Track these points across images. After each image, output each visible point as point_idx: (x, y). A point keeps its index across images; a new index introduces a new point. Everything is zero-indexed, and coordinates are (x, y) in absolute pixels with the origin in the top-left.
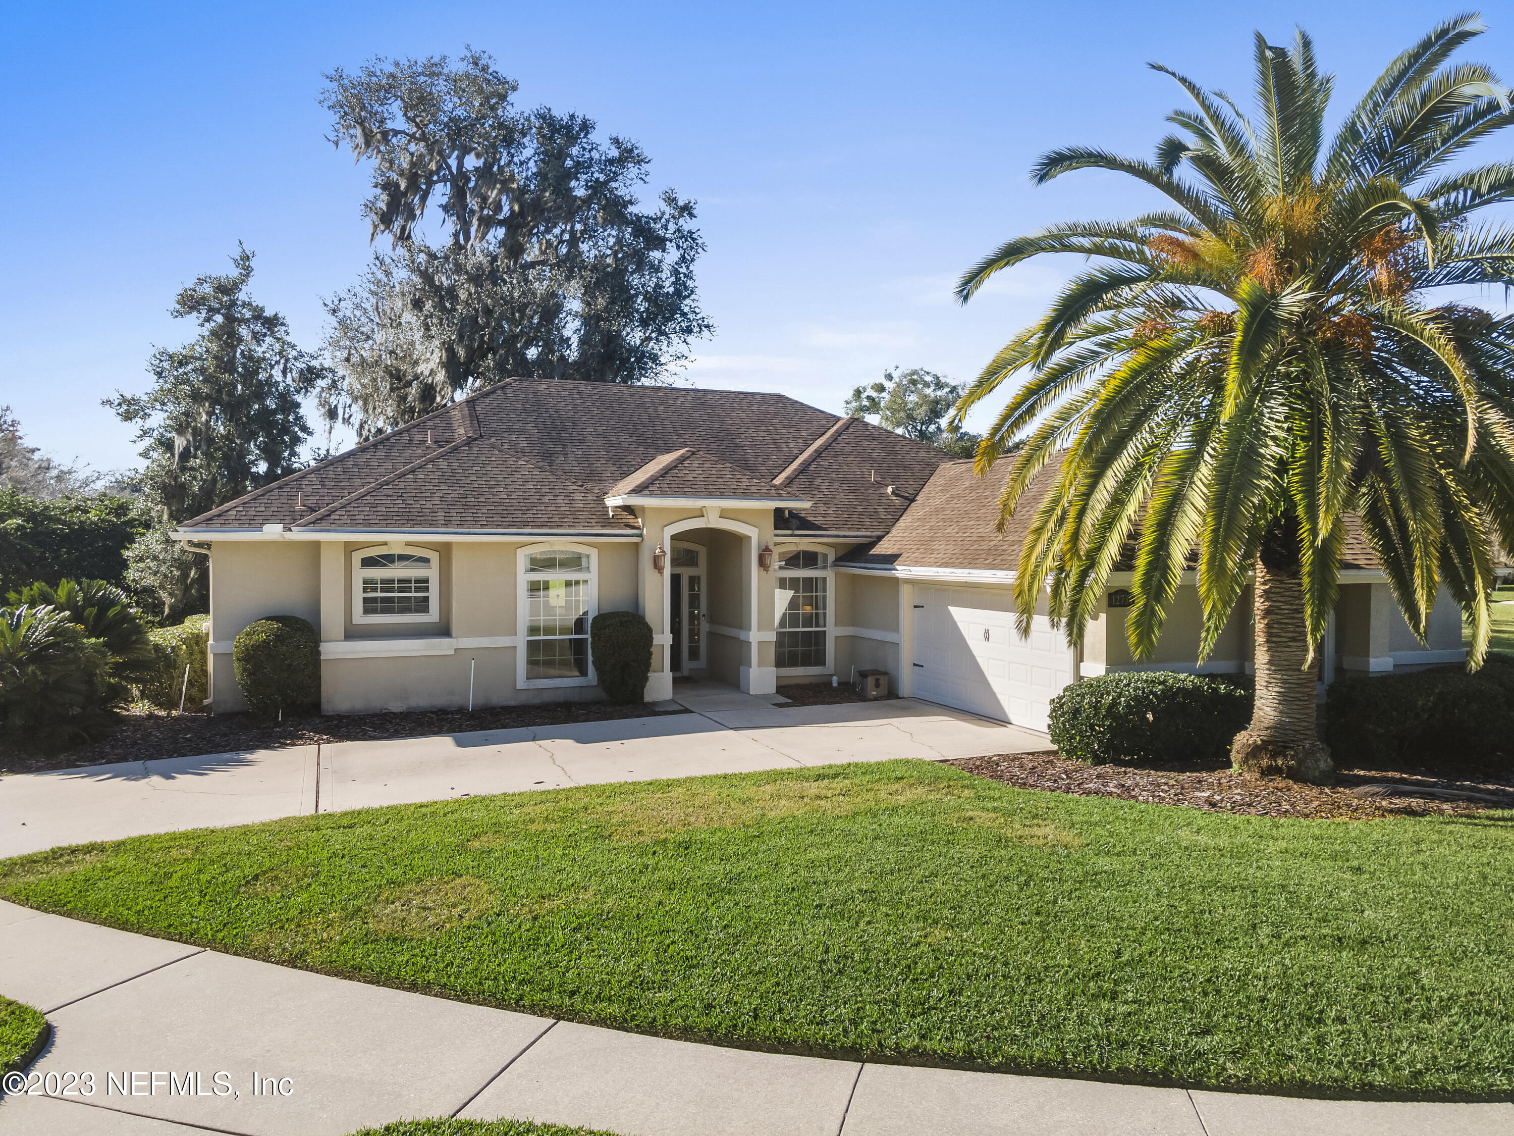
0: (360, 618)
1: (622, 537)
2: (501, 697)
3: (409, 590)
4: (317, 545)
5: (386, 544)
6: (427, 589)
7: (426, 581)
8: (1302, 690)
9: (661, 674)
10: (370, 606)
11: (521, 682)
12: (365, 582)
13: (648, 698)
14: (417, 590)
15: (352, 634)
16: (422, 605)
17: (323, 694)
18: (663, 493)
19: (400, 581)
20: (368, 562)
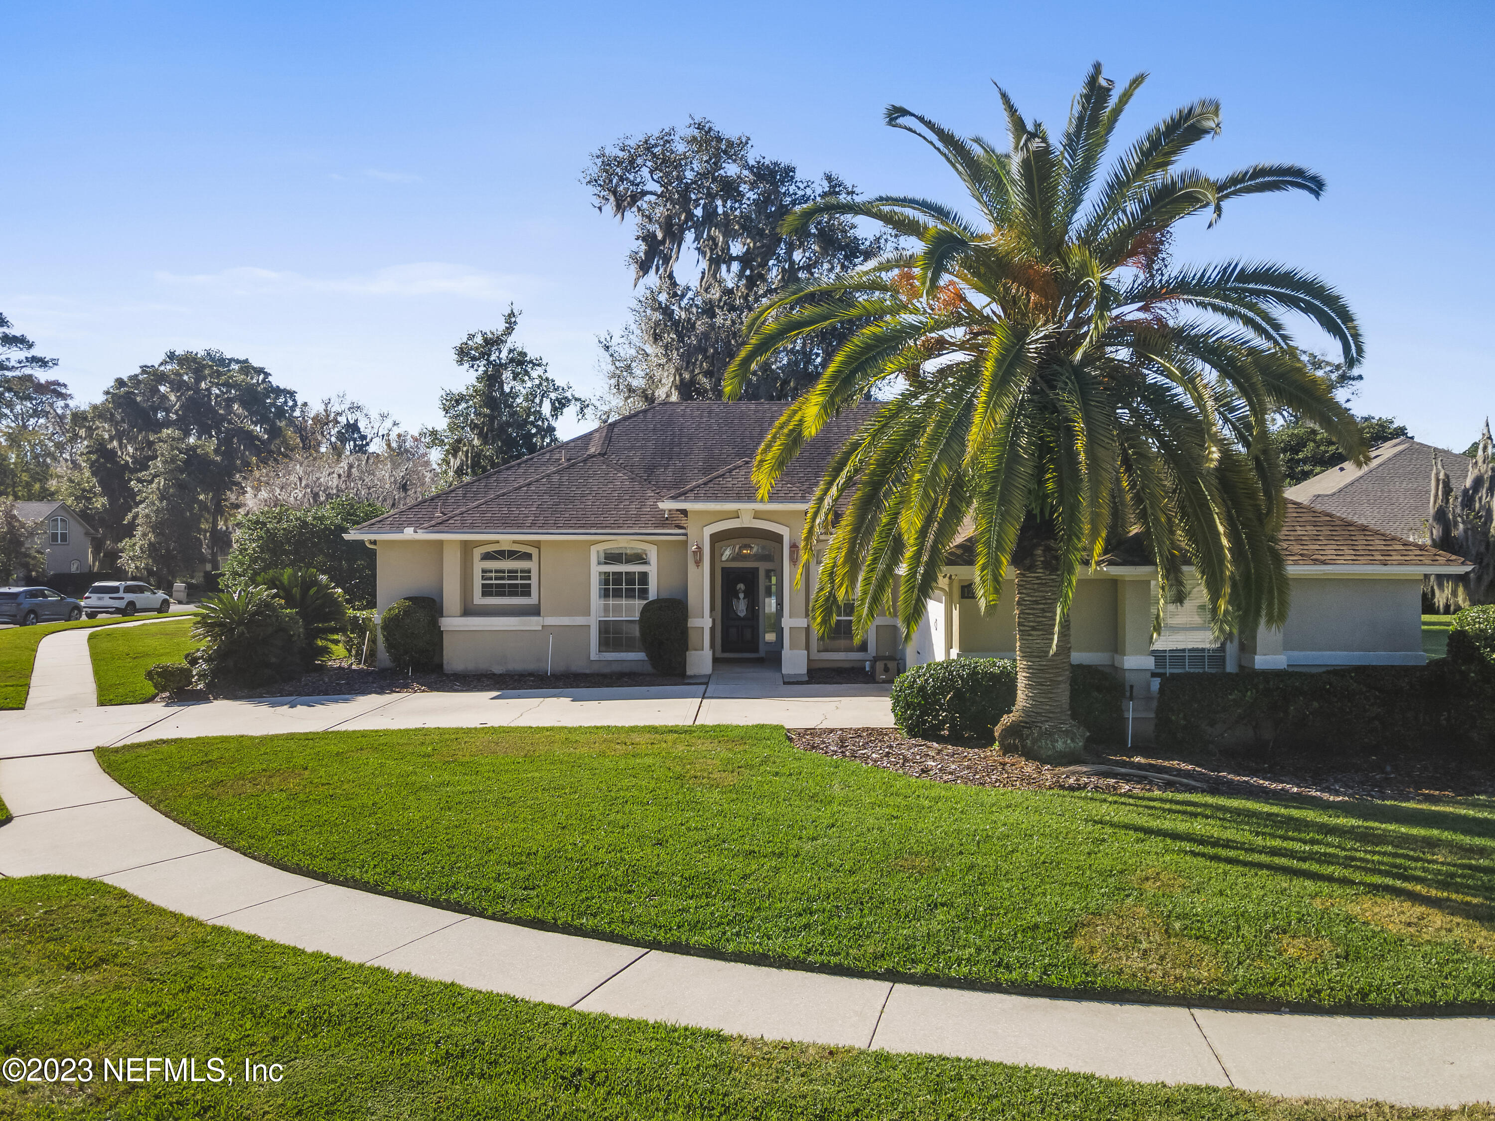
0: (479, 600)
1: (671, 535)
2: (578, 666)
3: (516, 578)
4: (441, 543)
5: (498, 542)
6: (529, 578)
7: (529, 571)
8: (1044, 675)
9: (701, 652)
10: (487, 591)
11: (594, 654)
12: (484, 571)
13: (689, 672)
14: (522, 578)
15: (468, 611)
16: (526, 591)
17: (445, 657)
18: (708, 498)
19: (509, 572)
20: (487, 557)
